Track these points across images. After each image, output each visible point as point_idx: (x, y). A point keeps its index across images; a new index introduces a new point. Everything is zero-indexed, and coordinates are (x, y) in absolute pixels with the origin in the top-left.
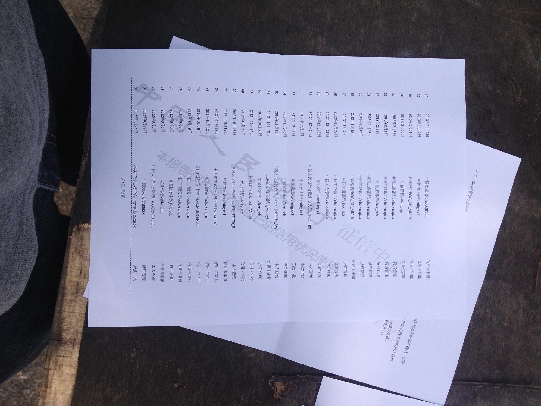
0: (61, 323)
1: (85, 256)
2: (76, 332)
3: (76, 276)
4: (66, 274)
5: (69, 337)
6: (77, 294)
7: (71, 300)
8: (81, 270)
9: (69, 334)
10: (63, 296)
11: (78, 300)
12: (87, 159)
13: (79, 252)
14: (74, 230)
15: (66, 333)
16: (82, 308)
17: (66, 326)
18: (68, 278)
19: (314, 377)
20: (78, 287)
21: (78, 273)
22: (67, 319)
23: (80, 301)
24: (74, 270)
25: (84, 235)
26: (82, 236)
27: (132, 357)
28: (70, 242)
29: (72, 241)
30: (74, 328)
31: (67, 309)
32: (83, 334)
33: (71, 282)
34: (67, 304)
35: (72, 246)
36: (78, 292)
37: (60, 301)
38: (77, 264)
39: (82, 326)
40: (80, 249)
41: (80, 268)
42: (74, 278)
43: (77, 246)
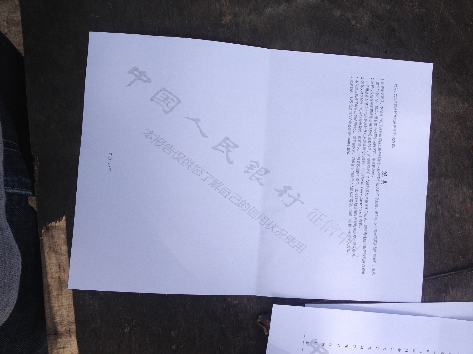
0: (53, 318)
1: (60, 252)
2: (70, 323)
3: (56, 272)
4: (46, 272)
5: (64, 329)
6: (61, 288)
7: (58, 295)
8: (59, 266)
9: (64, 326)
10: (49, 293)
11: (63, 293)
12: (38, 163)
13: (54, 250)
14: (43, 231)
15: (60, 325)
16: (69, 299)
17: (59, 320)
18: (49, 276)
20: (60, 281)
21: (57, 269)
22: (58, 313)
23: (66, 293)
24: (52, 267)
25: (54, 233)
26: (52, 234)
27: (127, 332)
28: (42, 243)
29: (44, 242)
30: (67, 319)
31: (55, 304)
32: (76, 323)
33: (53, 279)
34: (55, 300)
35: (45, 246)
36: (62, 286)
37: (47, 298)
38: (54, 261)
39: (74, 316)
40: (53, 247)
41: (58, 264)
42: (55, 275)
43: (50, 244)
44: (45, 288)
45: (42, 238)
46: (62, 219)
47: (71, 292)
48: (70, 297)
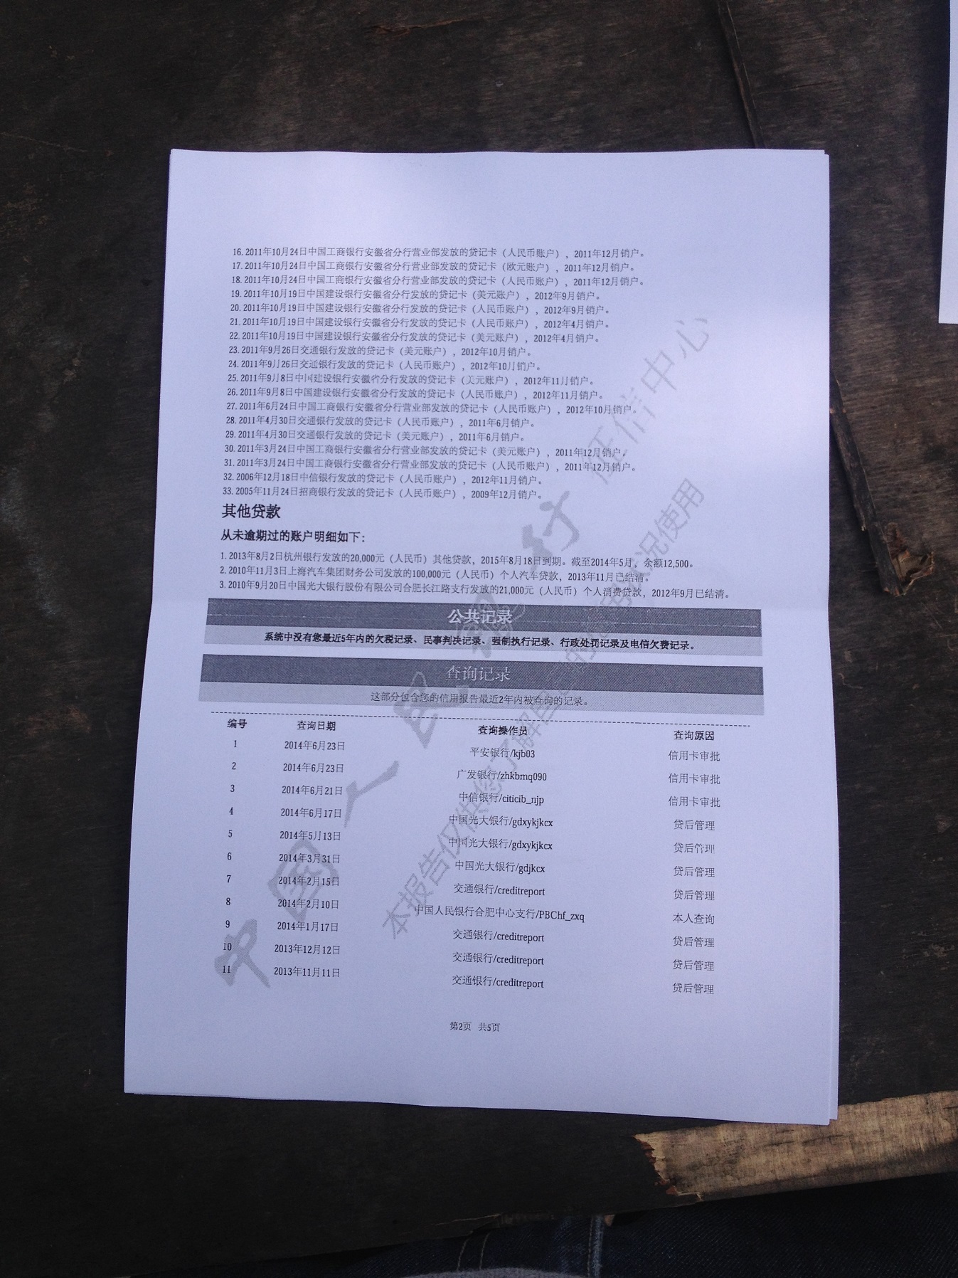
0: (916, 1155)
1: (734, 1145)
2: (928, 1110)
3: (790, 1153)
4: (793, 1179)
5: (945, 1124)
6: (833, 1136)
7: (853, 1144)
8: (772, 1145)
9: (936, 1125)
10: (848, 1169)
11: (847, 1129)
12: (496, 1215)
13: (731, 1162)
14: (680, 1194)
15: (936, 1135)
17: (921, 1139)
18: (801, 1170)
19: (855, 489)
20: (815, 1140)
21: (782, 1149)
22: (903, 1140)
23: (850, 1123)
24: (778, 1163)
25: (684, 1164)
26: (688, 1168)
27: (945, 952)
28: (714, 1193)
29: (709, 1189)
30: (919, 1117)
31: (879, 1150)
32: (928, 1092)
33: (809, 1161)
34: (866, 1153)
35: (721, 1186)
36: (828, 1135)
37: (863, 1174)
38: (762, 1159)
39: (909, 1099)
40: (723, 1164)
41: (768, 1148)
42: (797, 1155)
43: (715, 1173)
46: (646, 1144)
47: (843, 1108)
48: (858, 1111)
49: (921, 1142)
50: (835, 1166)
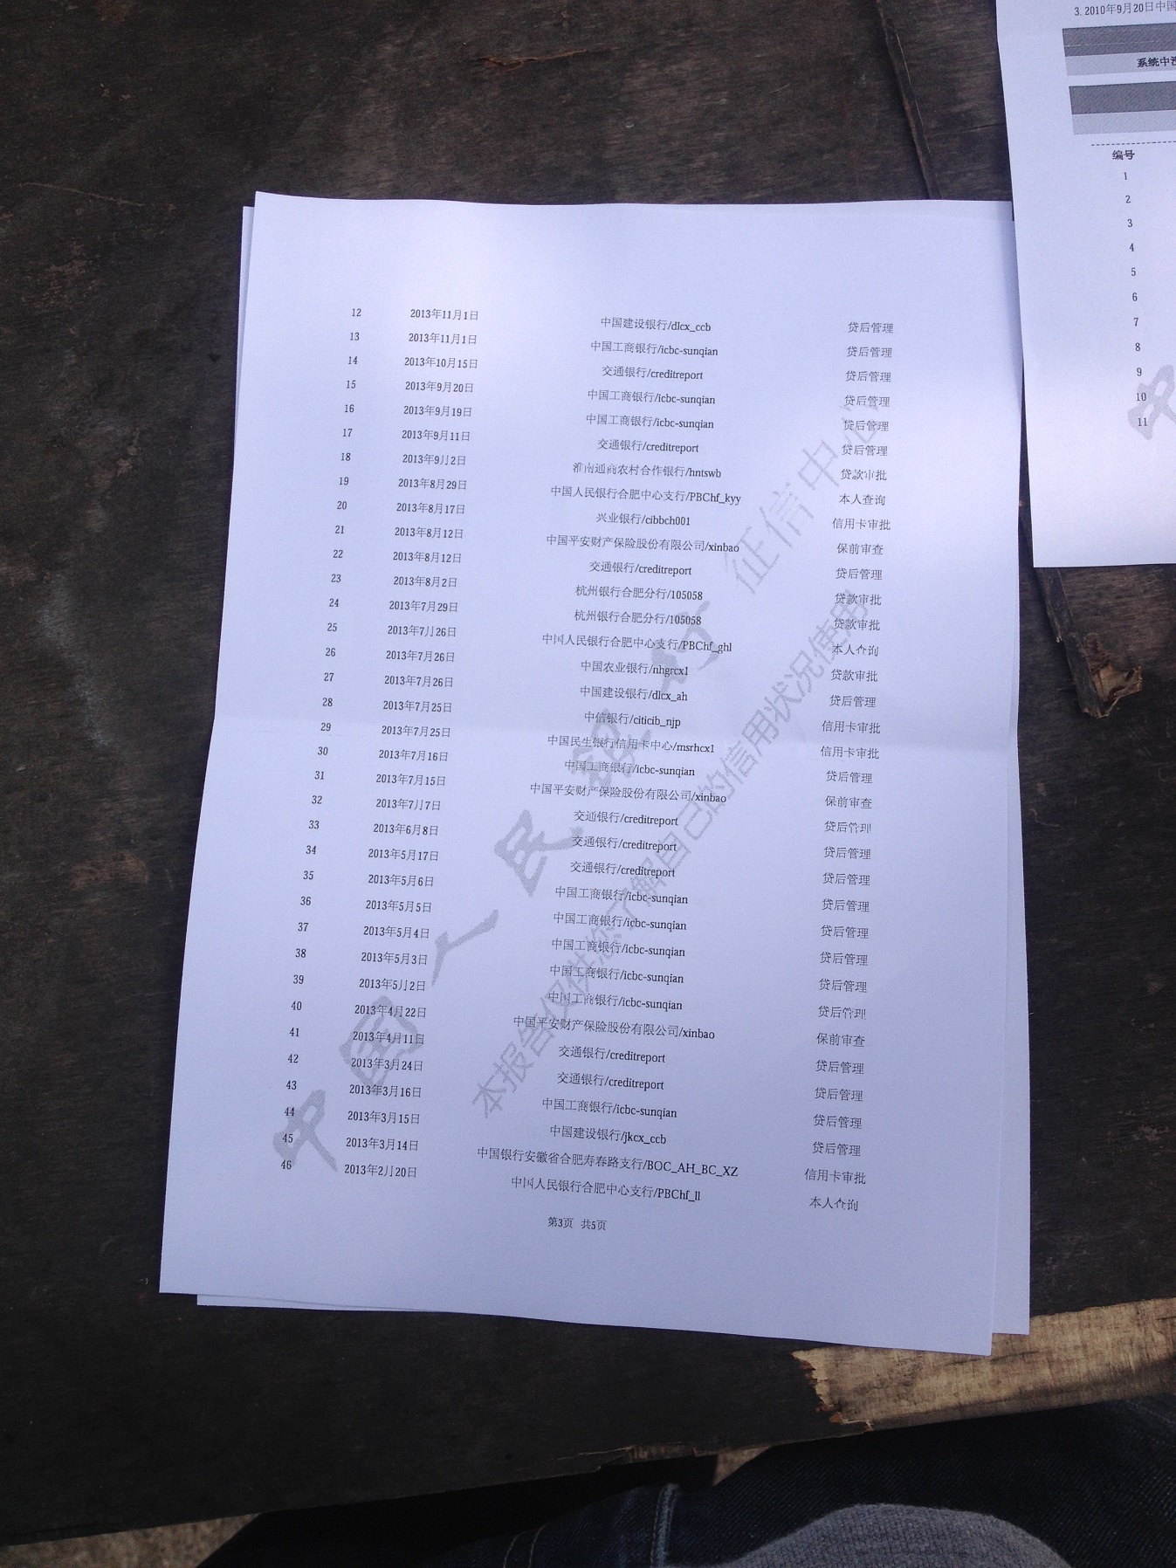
0: (1124, 1375)
1: (910, 1363)
2: (1139, 1321)
3: (976, 1373)
4: (980, 1404)
5: (1160, 1338)
6: (1027, 1353)
7: (1050, 1363)
8: (955, 1363)
9: (1149, 1339)
10: (1046, 1392)
11: (1043, 1345)
12: (628, 1448)
13: (906, 1384)
14: (846, 1421)
15: (1149, 1350)
16: (1062, 1326)
17: (1130, 1356)
18: (990, 1394)
19: (1048, 593)
20: (1007, 1356)
21: (966, 1369)
22: (1109, 1359)
23: (1045, 1337)
24: (963, 1385)
25: (851, 1386)
26: (855, 1391)
27: (1157, 1135)
28: (886, 1421)
29: (881, 1416)
30: (1128, 1329)
31: (1081, 1369)
32: (1139, 1300)
33: (999, 1382)
34: (1066, 1373)
35: (895, 1413)
36: (1021, 1352)
37: (1062, 1397)
38: (942, 1380)
39: (1116, 1308)
40: (896, 1387)
41: (951, 1367)
42: (985, 1376)
43: (888, 1396)
44: (1029, 1406)
45: (869, 1424)
46: (805, 1363)
47: (1038, 1320)
48: (1056, 1323)
49: (1131, 1359)
50: (1030, 1388)
